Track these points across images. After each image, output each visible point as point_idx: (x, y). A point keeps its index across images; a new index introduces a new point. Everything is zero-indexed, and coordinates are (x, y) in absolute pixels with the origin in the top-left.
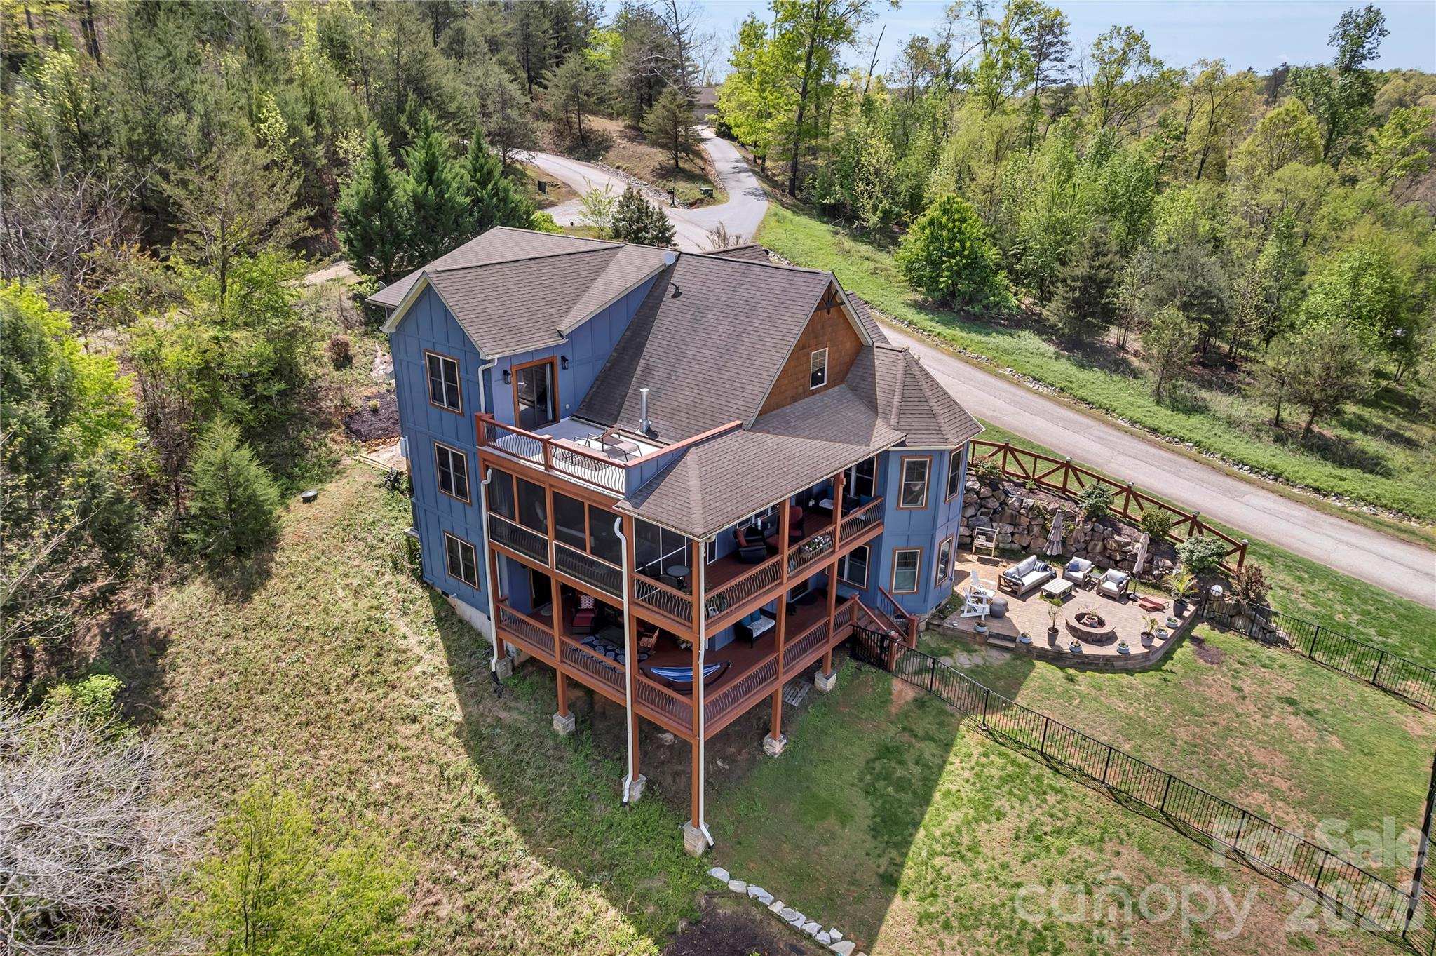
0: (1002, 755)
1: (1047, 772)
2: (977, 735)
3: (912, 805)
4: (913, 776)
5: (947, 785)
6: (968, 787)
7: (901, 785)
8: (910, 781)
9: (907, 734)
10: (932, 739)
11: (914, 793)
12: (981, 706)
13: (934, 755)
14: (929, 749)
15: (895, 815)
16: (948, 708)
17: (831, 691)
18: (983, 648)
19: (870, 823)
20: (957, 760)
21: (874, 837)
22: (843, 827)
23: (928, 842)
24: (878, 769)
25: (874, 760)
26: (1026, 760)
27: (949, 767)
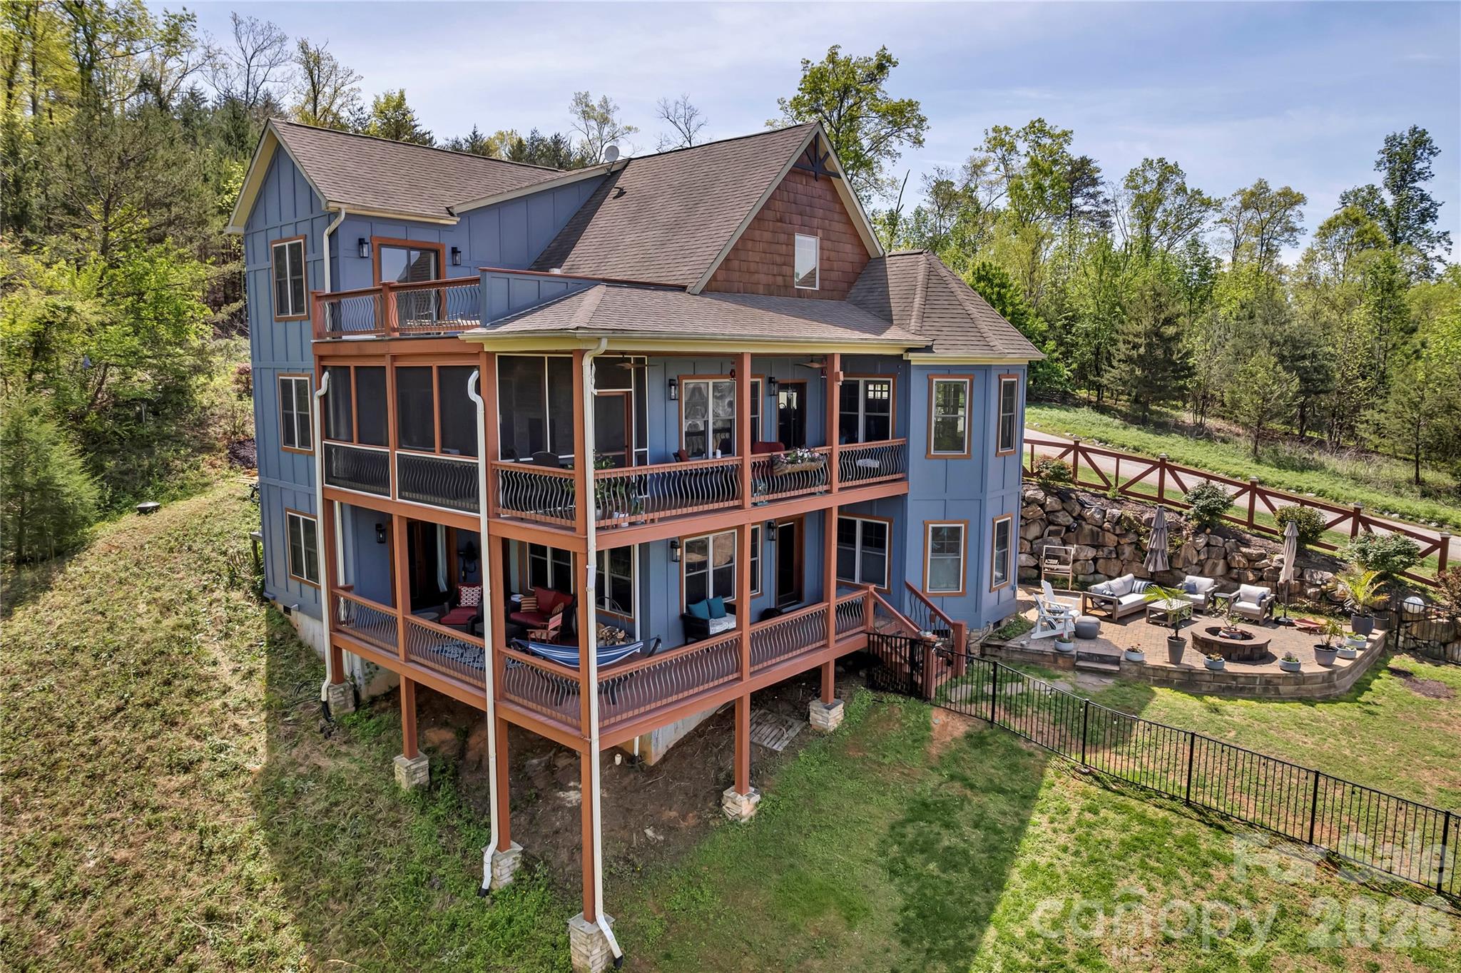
0: (1118, 809)
1: (1203, 831)
2: (1073, 782)
3: (972, 890)
4: (972, 845)
5: (1029, 857)
6: (1068, 858)
7: (951, 861)
8: (965, 852)
9: (957, 785)
10: (1001, 791)
11: (974, 871)
12: (1076, 743)
13: (1004, 813)
14: (995, 806)
15: (943, 906)
16: (1023, 745)
17: (835, 731)
18: (1070, 673)
19: (899, 919)
20: (1045, 820)
21: (905, 942)
22: (850, 928)
23: (1005, 949)
24: (910, 837)
25: (903, 824)
26: (1162, 814)
27: (1030, 829)
